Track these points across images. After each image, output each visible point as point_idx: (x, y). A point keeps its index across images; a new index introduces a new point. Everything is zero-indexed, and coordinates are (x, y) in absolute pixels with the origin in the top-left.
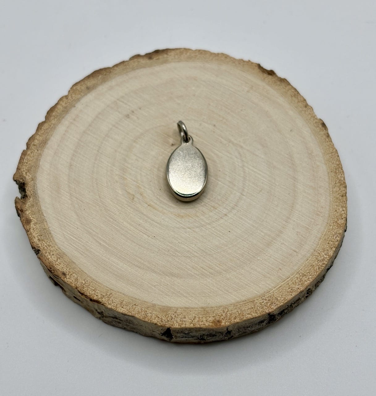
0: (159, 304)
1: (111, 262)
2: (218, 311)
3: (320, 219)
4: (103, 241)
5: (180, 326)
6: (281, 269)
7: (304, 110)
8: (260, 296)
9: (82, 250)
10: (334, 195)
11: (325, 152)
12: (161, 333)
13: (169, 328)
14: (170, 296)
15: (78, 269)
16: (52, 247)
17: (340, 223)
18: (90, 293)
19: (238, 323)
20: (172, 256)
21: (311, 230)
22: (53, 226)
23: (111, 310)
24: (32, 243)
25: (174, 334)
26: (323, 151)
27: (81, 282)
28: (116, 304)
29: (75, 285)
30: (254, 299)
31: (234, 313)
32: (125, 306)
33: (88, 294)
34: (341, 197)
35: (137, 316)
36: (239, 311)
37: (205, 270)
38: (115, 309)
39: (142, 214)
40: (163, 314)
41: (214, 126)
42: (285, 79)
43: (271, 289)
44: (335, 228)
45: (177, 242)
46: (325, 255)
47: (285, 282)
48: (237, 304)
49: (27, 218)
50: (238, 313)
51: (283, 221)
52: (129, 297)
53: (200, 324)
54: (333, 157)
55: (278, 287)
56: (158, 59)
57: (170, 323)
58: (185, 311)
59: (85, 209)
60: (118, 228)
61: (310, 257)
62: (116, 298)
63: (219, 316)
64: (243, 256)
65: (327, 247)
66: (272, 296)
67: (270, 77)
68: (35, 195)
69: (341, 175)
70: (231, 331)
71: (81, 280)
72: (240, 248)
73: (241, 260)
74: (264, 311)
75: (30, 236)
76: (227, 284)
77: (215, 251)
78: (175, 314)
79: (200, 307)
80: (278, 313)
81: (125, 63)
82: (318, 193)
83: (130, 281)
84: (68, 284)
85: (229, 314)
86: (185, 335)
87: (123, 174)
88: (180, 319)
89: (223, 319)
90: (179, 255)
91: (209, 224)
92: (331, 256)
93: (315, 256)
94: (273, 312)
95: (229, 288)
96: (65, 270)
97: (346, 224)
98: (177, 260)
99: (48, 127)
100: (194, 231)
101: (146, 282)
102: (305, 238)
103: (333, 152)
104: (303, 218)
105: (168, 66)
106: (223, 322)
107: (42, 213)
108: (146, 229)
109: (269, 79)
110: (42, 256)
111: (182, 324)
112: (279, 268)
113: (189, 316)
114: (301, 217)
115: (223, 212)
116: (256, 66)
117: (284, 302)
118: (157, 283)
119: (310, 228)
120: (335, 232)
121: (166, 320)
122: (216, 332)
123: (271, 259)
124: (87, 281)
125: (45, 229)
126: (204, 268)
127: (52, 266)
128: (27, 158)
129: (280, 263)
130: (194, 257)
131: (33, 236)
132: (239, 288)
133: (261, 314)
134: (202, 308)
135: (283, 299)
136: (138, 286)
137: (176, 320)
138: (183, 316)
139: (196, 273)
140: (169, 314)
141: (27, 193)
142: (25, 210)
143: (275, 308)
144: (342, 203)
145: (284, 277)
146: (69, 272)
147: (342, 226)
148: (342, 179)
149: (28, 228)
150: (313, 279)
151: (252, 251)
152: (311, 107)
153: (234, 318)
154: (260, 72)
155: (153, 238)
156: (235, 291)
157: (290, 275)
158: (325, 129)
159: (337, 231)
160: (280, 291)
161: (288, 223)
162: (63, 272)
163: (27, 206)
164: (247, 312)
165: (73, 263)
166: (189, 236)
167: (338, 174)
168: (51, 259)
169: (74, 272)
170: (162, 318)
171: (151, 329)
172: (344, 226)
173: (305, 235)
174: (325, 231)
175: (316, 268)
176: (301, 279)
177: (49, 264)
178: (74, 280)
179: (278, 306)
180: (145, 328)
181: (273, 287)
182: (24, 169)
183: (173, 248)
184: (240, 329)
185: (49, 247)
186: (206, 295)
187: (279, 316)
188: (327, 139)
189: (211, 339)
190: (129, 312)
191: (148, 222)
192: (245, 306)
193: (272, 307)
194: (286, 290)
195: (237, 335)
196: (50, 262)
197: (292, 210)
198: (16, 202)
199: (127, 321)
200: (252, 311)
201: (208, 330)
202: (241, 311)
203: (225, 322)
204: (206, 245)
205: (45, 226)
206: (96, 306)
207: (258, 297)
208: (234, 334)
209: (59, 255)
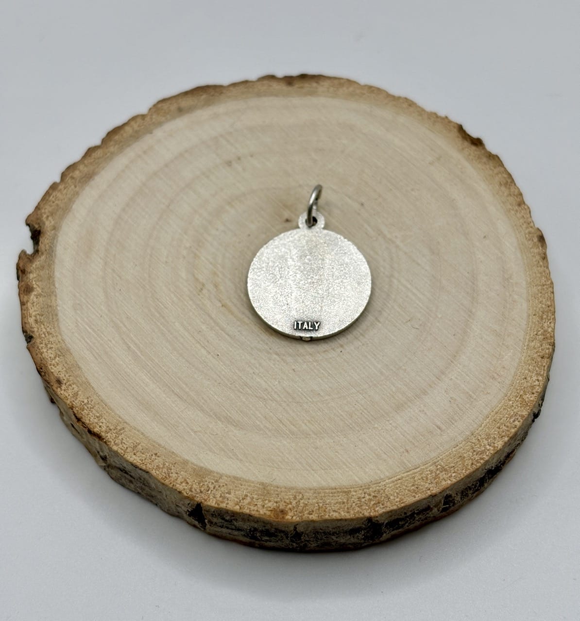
0: (193, 460)
1: (137, 379)
2: (286, 495)
3: (496, 386)
4: (136, 344)
5: (218, 505)
6: (407, 451)
7: (515, 209)
8: (362, 487)
9: (97, 351)
10: (529, 352)
11: (533, 281)
12: (188, 510)
13: (200, 504)
14: (215, 453)
15: (84, 379)
16: (52, 337)
17: (527, 400)
18: (91, 420)
19: (313, 521)
20: (236, 392)
21: (475, 399)
22: (65, 305)
23: (116, 453)
24: (23, 323)
25: (208, 517)
26: (529, 279)
27: (82, 400)
28: (125, 446)
29: (71, 402)
30: (351, 489)
31: (312, 504)
32: (139, 452)
33: (88, 422)
34: (540, 359)
35: (153, 472)
36: (320, 503)
37: (283, 424)
38: (122, 455)
39: (209, 316)
40: (195, 479)
41: (362, 204)
42: (497, 156)
43: (382, 479)
44: (517, 405)
45: (251, 371)
46: (488, 445)
47: (409, 473)
48: (320, 490)
49: (28, 285)
50: (319, 505)
51: (432, 375)
52: (149, 440)
53: (252, 509)
54: (543, 292)
55: (395, 478)
56: (302, 87)
57: (203, 495)
58: (232, 482)
59: (122, 290)
60: (165, 330)
61: (461, 443)
62: (128, 437)
63: (285, 502)
64: (352, 417)
65: (496, 432)
66: (382, 491)
67: (474, 148)
68: (51, 252)
69: (550, 323)
70: (302, 533)
71: (81, 397)
72: (350, 404)
73: (346, 422)
74: (362, 513)
75: (24, 312)
77: (309, 398)
78: (215, 483)
79: (258, 482)
80: (387, 522)
81: (248, 84)
82: (503, 344)
83: (158, 415)
84: (61, 399)
85: (303, 503)
86: (225, 524)
87: (197, 249)
88: (220, 492)
89: (290, 509)
90: (250, 392)
92: (498, 449)
93: (470, 442)
94: (377, 517)
95: (314, 462)
96: (62, 376)
97: (540, 405)
98: (244, 400)
99: (101, 155)
101: (183, 423)
102: (462, 410)
103: (546, 285)
104: (468, 378)
105: (314, 100)
106: (290, 514)
107: (54, 281)
108: (208, 342)
109: (470, 150)
110: (33, 347)
111: (222, 502)
112: (406, 450)
113: (237, 493)
114: (465, 375)
116: (454, 127)
117: (399, 506)
118: (201, 429)
119: (475, 397)
120: (514, 412)
121: (198, 490)
122: (276, 529)
123: (396, 431)
124: (92, 400)
125: (50, 306)
126: (282, 421)
127: (44, 364)
128: (56, 195)
129: (408, 440)
130: (272, 401)
131: (28, 314)
132: (331, 466)
133: (355, 515)
134: (262, 484)
135: (398, 500)
136: (169, 426)
137: (214, 494)
138: (227, 489)
139: (267, 426)
140: (206, 481)
141: (39, 247)
142: (29, 271)
143: (381, 511)
144: (539, 368)
145: (410, 466)
146: (68, 380)
147: (529, 404)
148: (550, 330)
149: (25, 300)
150: (458, 479)
151: (369, 413)
152: (529, 208)
153: (310, 512)
154: (458, 137)
155: (215, 356)
156: (323, 469)
157: (420, 465)
158: (542, 246)
159: (518, 411)
160: (398, 486)
161: (440, 380)
162: (59, 377)
163: (34, 266)
164: (333, 508)
165: (79, 367)
166: (273, 367)
167: (544, 321)
168: (46, 354)
169: (75, 381)
170: (192, 485)
171: (174, 501)
172: (534, 406)
173: (463, 406)
174: (497, 407)
175: (466, 463)
176: (437, 475)
177: (41, 360)
178: (71, 395)
179: (388, 509)
180: (165, 498)
181: (387, 477)
182: (47, 211)
183: (242, 379)
184: (318, 534)
185: (48, 335)
186: (273, 464)
187: (388, 529)
188: (540, 261)
189: (270, 541)
190: (143, 463)
191: (215, 331)
192: (332, 497)
193: (376, 509)
194: (406, 486)
195: (313, 545)
196: (43, 358)
197: (452, 362)
198: (20, 257)
199: (140, 479)
200: (341, 508)
201: (264, 522)
202: (324, 503)
203: (293, 515)
204: (295, 386)
205: (51, 302)
206: (97, 445)
207: (358, 487)
208: (307, 541)
209: (60, 351)
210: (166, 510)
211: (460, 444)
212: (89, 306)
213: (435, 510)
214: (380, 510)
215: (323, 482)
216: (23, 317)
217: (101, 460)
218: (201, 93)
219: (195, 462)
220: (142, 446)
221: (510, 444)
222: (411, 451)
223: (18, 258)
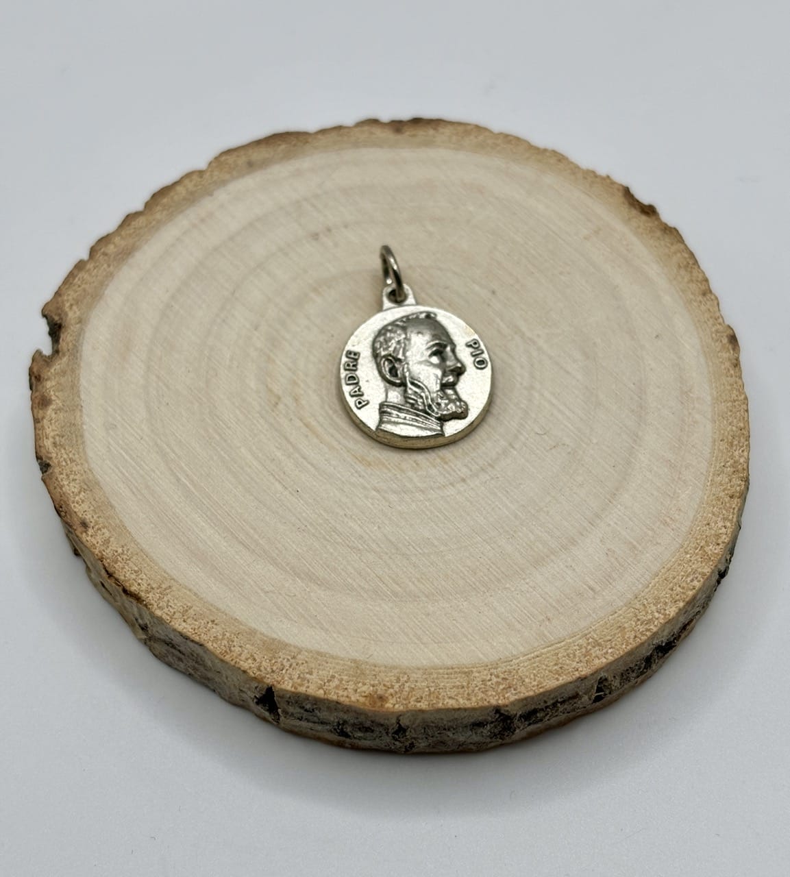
0: (262, 628)
1: (190, 523)
2: (386, 676)
3: (669, 534)
4: (187, 475)
5: (296, 688)
6: (549, 619)
7: (698, 300)
8: (487, 666)
9: (136, 484)
10: (713, 489)
11: (720, 395)
12: (255, 696)
13: (271, 688)
14: (292, 620)
15: (118, 521)
16: (76, 465)
17: (710, 553)
18: (127, 575)
19: (422, 711)
20: (322, 540)
21: (640, 551)
22: (93, 423)
23: (160, 619)
24: (38, 446)
25: (282, 705)
26: (715, 393)
27: (115, 549)
28: (172, 611)
29: (100, 552)
30: (472, 669)
31: (420, 689)
32: (191, 619)
33: (122, 578)
34: (729, 498)
35: (209, 645)
36: (432, 687)
37: (384, 583)
38: (168, 622)
39: (286, 439)
40: (265, 655)
41: (494, 292)
42: (675, 229)
43: (515, 656)
44: (696, 560)
45: (342, 513)
46: (657, 612)
47: (550, 648)
48: (432, 670)
49: (44, 396)
50: (429, 690)
51: (583, 519)
52: (205, 602)
53: (340, 695)
54: (734, 410)
55: (532, 655)
56: (414, 136)
57: (275, 676)
58: (315, 659)
59: (169, 403)
60: (227, 457)
61: (621, 609)
62: (177, 599)
63: (384, 685)
64: (475, 573)
65: (667, 595)
66: (514, 672)
67: (644, 218)
68: (75, 352)
69: (743, 451)
70: (408, 727)
71: (114, 545)
72: (473, 556)
73: (468, 581)
74: (488, 700)
75: (38, 432)
76: (422, 625)
77: (418, 549)
78: (291, 660)
79: (349, 659)
80: (520, 713)
81: (342, 131)
82: (679, 478)
83: (217, 569)
84: (88, 548)
85: (409, 687)
86: (305, 715)
87: (271, 351)
88: (298, 672)
89: (392, 695)
90: (339, 540)
91: (421, 491)
92: (670, 618)
93: (634, 608)
94: (507, 706)
95: (425, 632)
96: (88, 517)
97: (729, 561)
98: (331, 550)
99: (144, 224)
100: (384, 498)
101: (250, 580)
102: (623, 566)
103: (737, 400)
104: (631, 523)
105: (432, 153)
106: (391, 701)
107: (79, 391)
108: (284, 473)
109: (639, 221)
110: (50, 479)
111: (301, 685)
112: (547, 617)
113: (320, 672)
114: (627, 519)
115: (459, 473)
116: (618, 190)
117: (536, 691)
118: (273, 588)
119: (640, 548)
120: (692, 569)
122: (372, 722)
123: (534, 592)
124: (128, 549)
125: (74, 424)
126: (383, 579)
127: (65, 502)
128: (83, 277)
129: (550, 605)
130: (369, 552)
131: (44, 434)
132: (447, 639)
133: (478, 703)
134: (354, 661)
135: (535, 683)
136: (231, 583)
137: (290, 674)
138: (307, 668)
139: (362, 584)
140: (280, 657)
141: (60, 346)
142: (46, 377)
143: (512, 698)
144: (727, 511)
145: (553, 638)
146: (97, 523)
147: (712, 558)
149: (40, 416)
150: (616, 656)
151: (499, 568)
152: (717, 298)
153: (418, 698)
154: (624, 203)
155: (293, 493)
156: (435, 643)
157: (567, 638)
158: (734, 349)
159: (698, 568)
160: (535, 665)
161: (594, 526)
162: (85, 519)
163: (52, 370)
164: (448, 693)
165: (111, 506)
166: (372, 507)
168: (68, 488)
169: (107, 524)
170: (261, 663)
171: (237, 684)
172: (719, 561)
173: (625, 560)
174: (670, 561)
175: (627, 636)
176: (587, 652)
177: (61, 496)
178: (100, 542)
179: (522, 696)
180: (226, 681)
181: (521, 653)
182: (70, 298)
183: (330, 523)
184: (428, 728)
185: (71, 463)
186: (370, 636)
187: (522, 722)
188: (731, 369)
189: (365, 739)
190: (196, 633)
191: (293, 459)
192: (448, 678)
193: (506, 696)
194: (547, 666)
195: (423, 744)
196: (64, 493)
197: (610, 502)
198: (33, 360)
199: (193, 655)
200: (459, 694)
201: (355, 712)
202: (437, 687)
203: (395, 702)
204: (400, 532)
205: (75, 419)
206: (135, 610)
207: (482, 666)
208: (414, 738)
209: (87, 485)
210: (227, 698)
211: (619, 610)
212: (125, 424)
213: (586, 697)
214: (511, 696)
215: (436, 660)
216: (37, 439)
217: (140, 631)
218: (280, 142)
219: (265, 632)
220: (194, 610)
221: (686, 612)
222: (553, 619)
223: (31, 361)
